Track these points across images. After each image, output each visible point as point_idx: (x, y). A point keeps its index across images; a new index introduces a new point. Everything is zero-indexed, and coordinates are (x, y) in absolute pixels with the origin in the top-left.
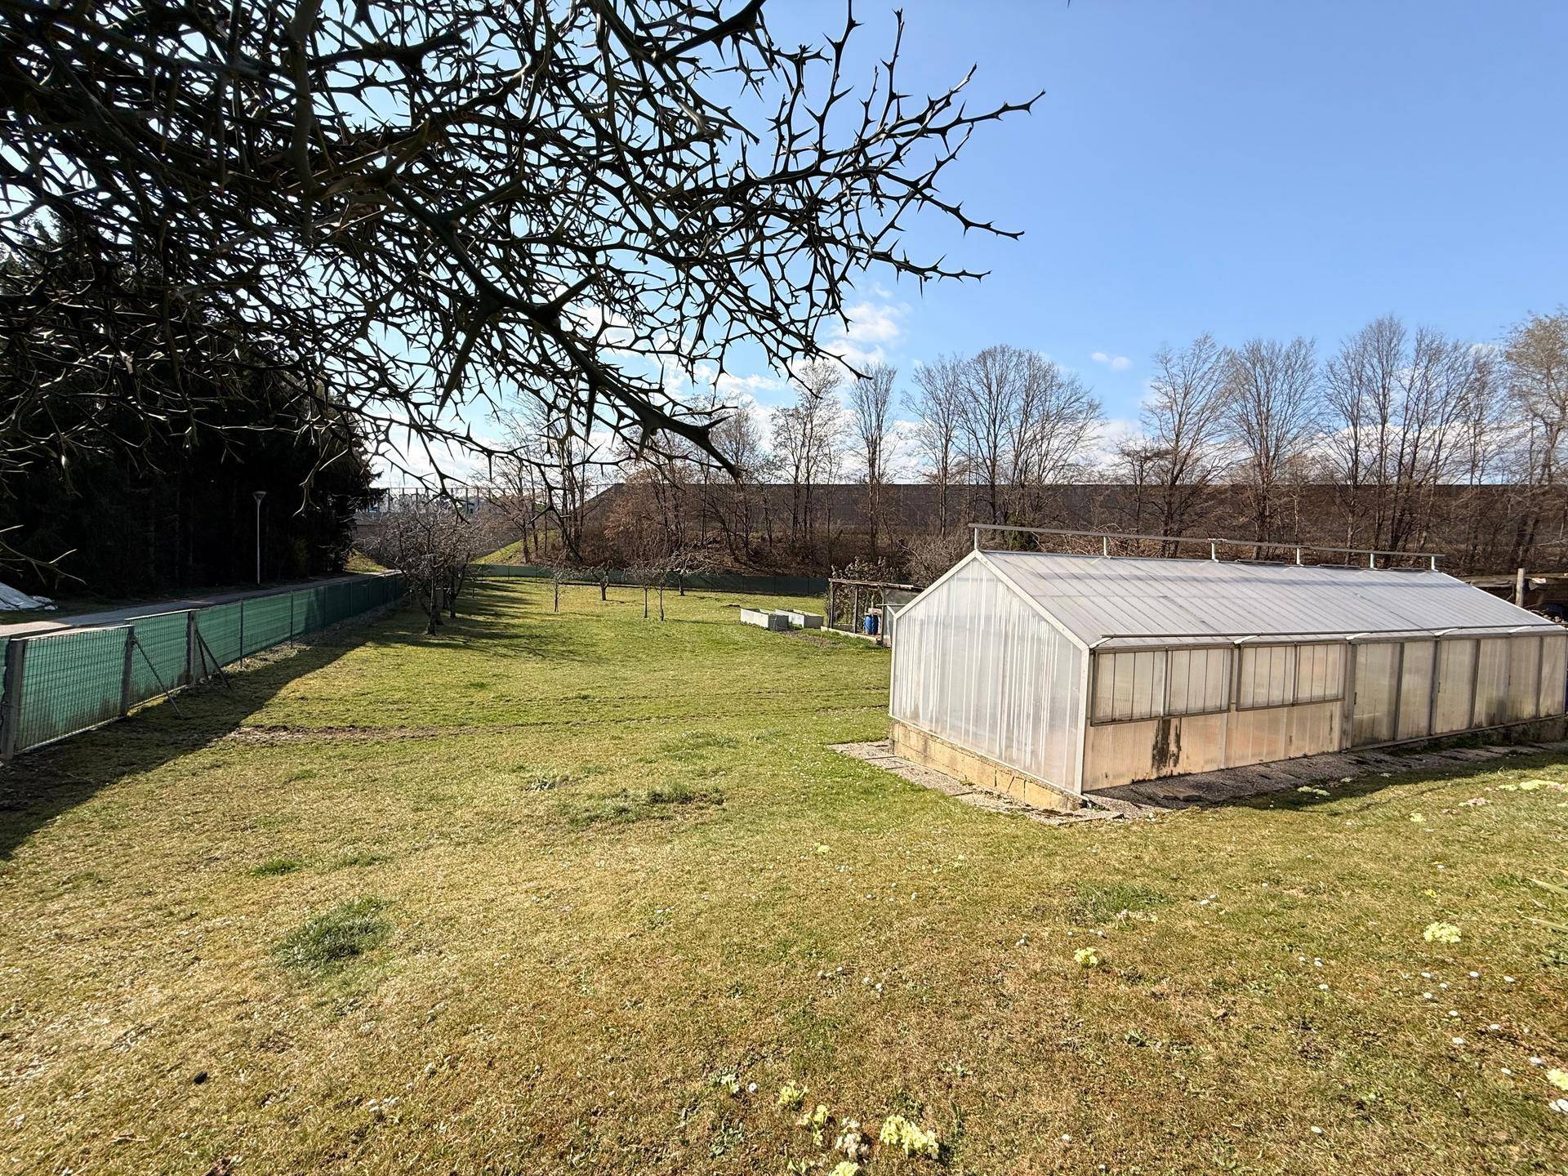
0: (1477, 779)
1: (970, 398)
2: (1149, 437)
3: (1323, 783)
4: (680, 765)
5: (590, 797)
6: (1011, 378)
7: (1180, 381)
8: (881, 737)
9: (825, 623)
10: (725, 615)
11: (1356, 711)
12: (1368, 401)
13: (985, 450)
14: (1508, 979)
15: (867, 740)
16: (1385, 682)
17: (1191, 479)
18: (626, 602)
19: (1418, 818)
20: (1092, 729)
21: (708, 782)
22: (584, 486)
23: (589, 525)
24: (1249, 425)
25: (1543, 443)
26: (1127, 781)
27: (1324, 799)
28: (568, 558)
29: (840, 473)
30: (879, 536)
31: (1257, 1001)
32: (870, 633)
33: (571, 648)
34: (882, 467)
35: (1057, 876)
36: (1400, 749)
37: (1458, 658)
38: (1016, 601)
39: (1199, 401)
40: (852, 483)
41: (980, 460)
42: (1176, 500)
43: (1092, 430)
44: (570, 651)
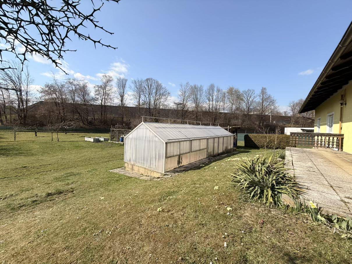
0: (223, 160)
1: (144, 88)
2: (179, 100)
3: (203, 164)
4: (60, 183)
5: (21, 199)
6: (153, 85)
7: (184, 90)
8: (122, 167)
9: (110, 140)
10: (80, 139)
11: (209, 150)
12: (211, 98)
13: (148, 100)
14: (223, 193)
15: (119, 168)
16: (212, 145)
17: (186, 109)
18: (44, 137)
19: (215, 168)
20: (166, 159)
21: (69, 186)
22: (27, 101)
23: (30, 113)
24: (194, 100)
25: (231, 106)
26: (173, 169)
27: (204, 167)
28: (21, 123)
29: (114, 103)
30: (124, 118)
31: (189, 209)
32: (121, 142)
33: (20, 152)
34: (124, 102)
35: (157, 192)
36: (214, 156)
37: (221, 140)
38: (151, 133)
39: (187, 94)
40: (117, 105)
41: (147, 102)
42: (183, 113)
43: (169, 98)
44: (19, 153)
